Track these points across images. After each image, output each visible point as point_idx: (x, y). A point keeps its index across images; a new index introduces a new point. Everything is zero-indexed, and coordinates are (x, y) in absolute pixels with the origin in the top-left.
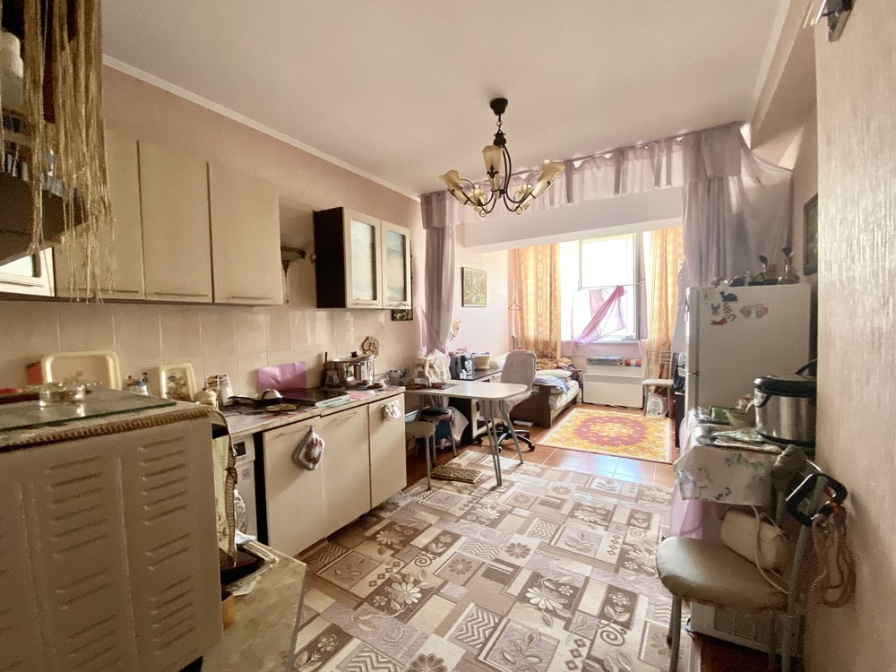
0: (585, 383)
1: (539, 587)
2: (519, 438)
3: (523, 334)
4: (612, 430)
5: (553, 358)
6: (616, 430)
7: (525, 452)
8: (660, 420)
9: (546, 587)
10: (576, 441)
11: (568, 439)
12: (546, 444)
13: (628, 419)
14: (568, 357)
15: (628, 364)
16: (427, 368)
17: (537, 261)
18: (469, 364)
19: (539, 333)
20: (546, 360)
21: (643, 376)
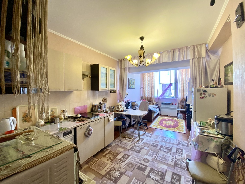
0: (161, 109)
1: (153, 172)
2: (144, 125)
3: (144, 95)
4: (169, 123)
5: (152, 102)
6: (170, 123)
7: (146, 129)
8: (182, 120)
9: (155, 173)
10: (160, 126)
11: (157, 126)
12: (151, 127)
13: (173, 120)
14: (156, 102)
15: (173, 104)
16: (120, 106)
17: (148, 76)
18: (130, 104)
19: (148, 95)
20: (150, 103)
21: (177, 108)
